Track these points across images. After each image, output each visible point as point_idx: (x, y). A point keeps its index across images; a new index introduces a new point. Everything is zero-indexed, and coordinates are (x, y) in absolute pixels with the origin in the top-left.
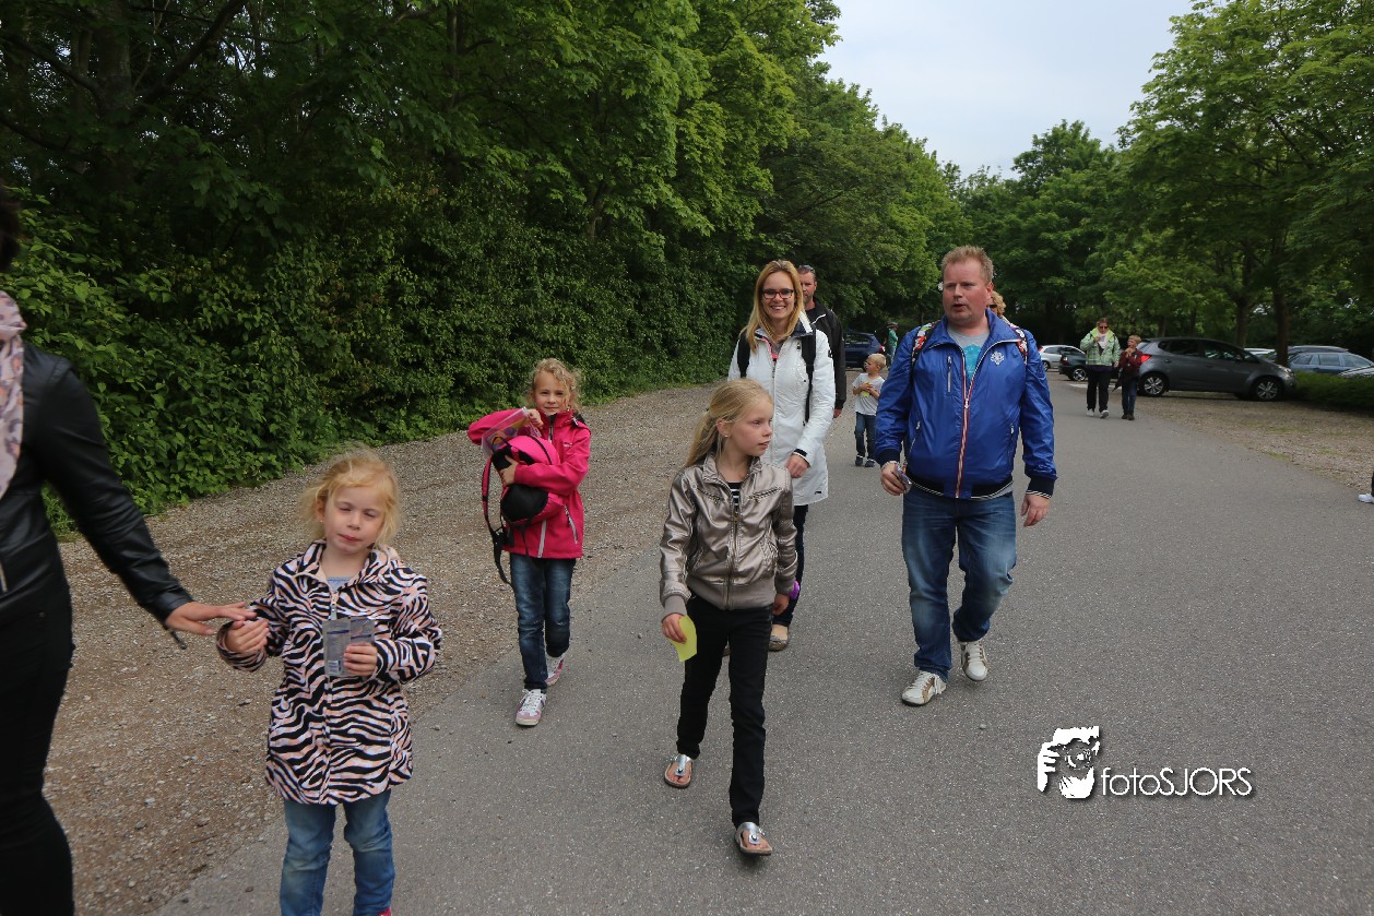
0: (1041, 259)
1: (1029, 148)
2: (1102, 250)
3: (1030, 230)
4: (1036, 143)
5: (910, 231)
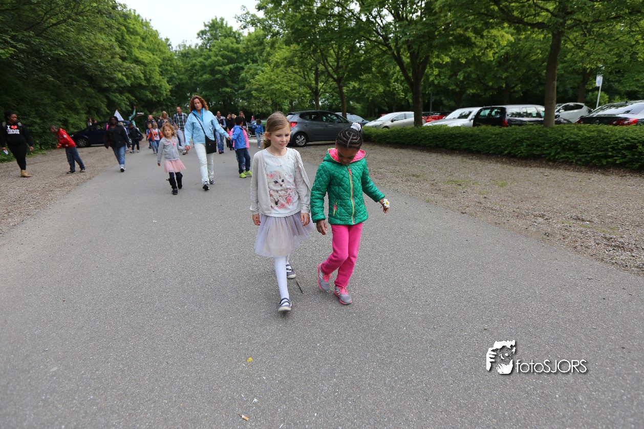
0: (217, 79)
2: (247, 72)
3: (210, 65)
4: (206, 26)
5: (148, 63)
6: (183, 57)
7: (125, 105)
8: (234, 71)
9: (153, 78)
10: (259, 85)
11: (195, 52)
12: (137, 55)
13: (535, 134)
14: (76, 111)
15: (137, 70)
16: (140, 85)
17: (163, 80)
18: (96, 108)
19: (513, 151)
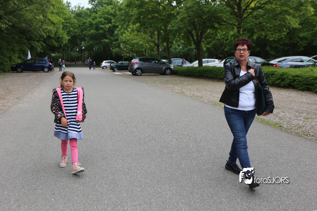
0: (100, 33)
2: (118, 31)
3: (96, 24)
5: (56, 23)
6: (78, 16)
8: (112, 29)
9: (58, 32)
10: (126, 40)
11: (86, 13)
12: (50, 18)
16: (50, 36)
17: (64, 33)
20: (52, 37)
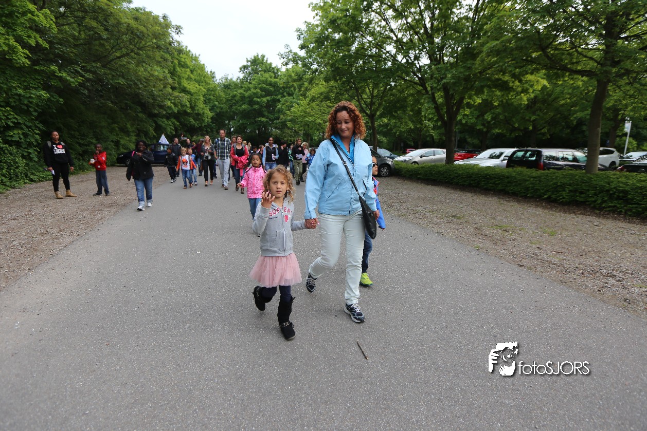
0: (255, 110)
1: (245, 63)
2: (282, 105)
3: (249, 97)
4: (248, 61)
5: (194, 93)
6: (225, 88)
7: (170, 129)
8: (271, 103)
9: (197, 106)
10: (293, 116)
11: (236, 85)
12: (185, 85)
13: (578, 180)
14: (127, 133)
15: (185, 99)
16: (185, 112)
17: (206, 108)
18: (145, 131)
19: (553, 196)
20: (189, 113)
